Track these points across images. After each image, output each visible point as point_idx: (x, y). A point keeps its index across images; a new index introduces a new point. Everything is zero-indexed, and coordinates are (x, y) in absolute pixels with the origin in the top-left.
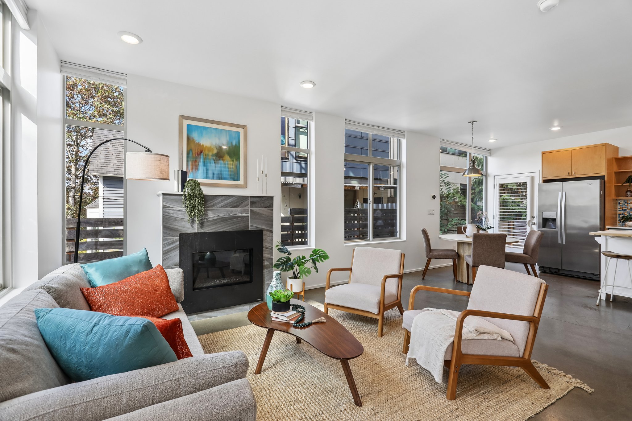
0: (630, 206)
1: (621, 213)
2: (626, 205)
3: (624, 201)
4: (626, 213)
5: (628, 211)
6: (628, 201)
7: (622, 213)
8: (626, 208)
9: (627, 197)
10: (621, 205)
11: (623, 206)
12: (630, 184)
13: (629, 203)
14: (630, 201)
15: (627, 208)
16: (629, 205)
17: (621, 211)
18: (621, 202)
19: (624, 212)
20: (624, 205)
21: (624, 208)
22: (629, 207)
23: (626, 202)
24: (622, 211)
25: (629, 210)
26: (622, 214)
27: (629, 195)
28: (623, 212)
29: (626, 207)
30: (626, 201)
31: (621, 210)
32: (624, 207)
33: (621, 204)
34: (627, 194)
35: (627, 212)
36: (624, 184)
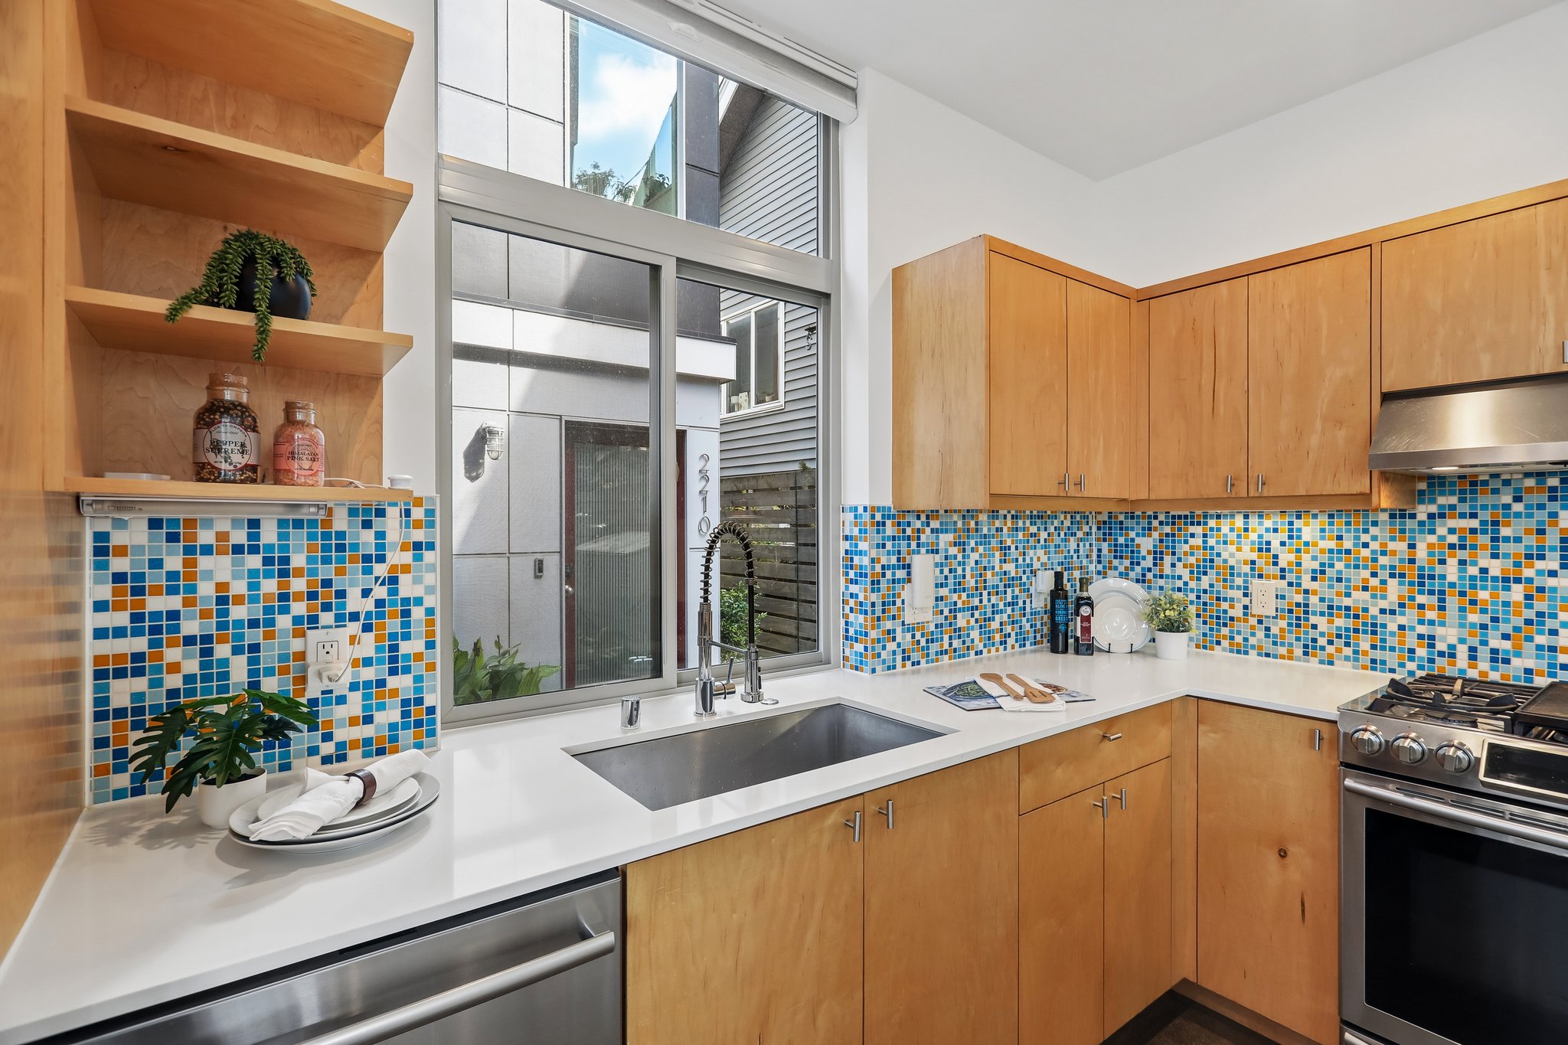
0: (208, 575)
1: (118, 658)
2: (174, 563)
3: (155, 524)
4: (172, 654)
5: (190, 627)
6: (191, 523)
7: (138, 657)
8: (175, 602)
9: (204, 473)
10: (119, 565)
11: (141, 577)
12: (263, 320)
13: (207, 550)
14: (208, 523)
15: (186, 603)
16: (204, 562)
17: (119, 632)
18: (117, 538)
19: (152, 644)
20: (156, 564)
21: (155, 604)
22: (206, 590)
23: (173, 538)
24: (137, 632)
25: (205, 614)
26: (137, 665)
27: (238, 459)
28: (141, 644)
29: (172, 591)
30: (174, 522)
31: (122, 619)
32: (156, 591)
33: (122, 551)
34: (216, 447)
35: (189, 641)
36: (200, 312)
